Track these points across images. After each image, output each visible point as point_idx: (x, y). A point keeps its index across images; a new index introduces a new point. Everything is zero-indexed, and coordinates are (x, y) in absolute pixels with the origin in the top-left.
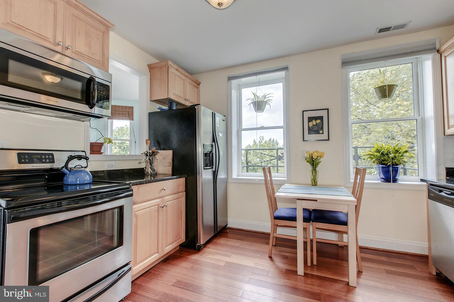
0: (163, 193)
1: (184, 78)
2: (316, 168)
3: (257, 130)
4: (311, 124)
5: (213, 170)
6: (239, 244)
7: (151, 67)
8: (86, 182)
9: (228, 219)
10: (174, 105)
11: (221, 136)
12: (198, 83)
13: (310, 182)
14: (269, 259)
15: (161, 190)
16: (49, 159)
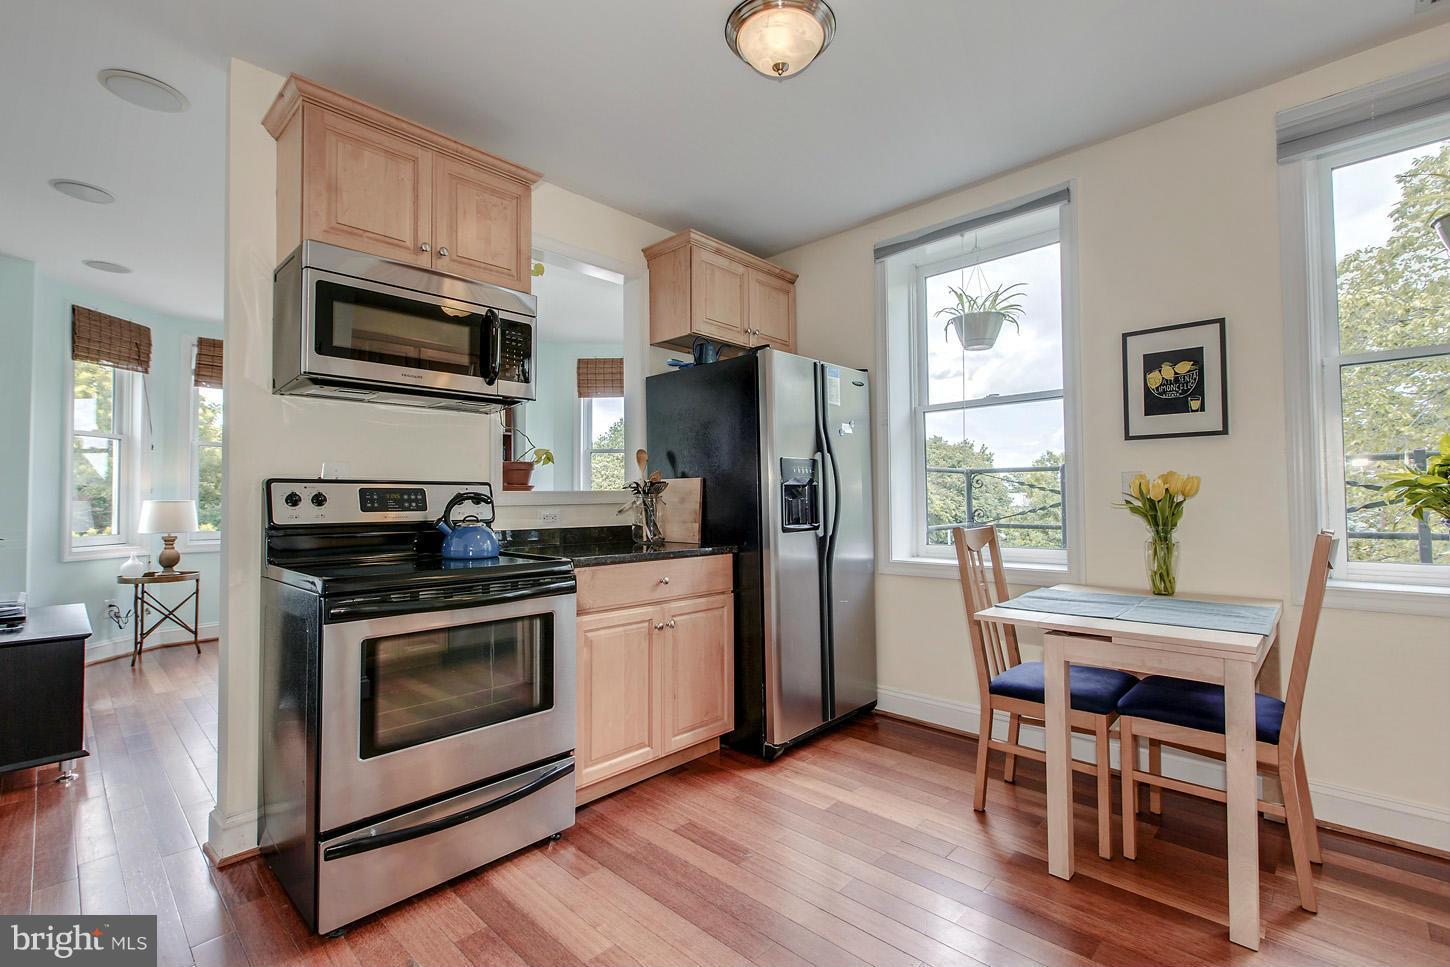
0: (662, 593)
1: (741, 269)
2: (1166, 532)
3: (967, 410)
4: (1155, 379)
5: (817, 535)
6: (893, 763)
7: (651, 254)
8: (485, 554)
9: (879, 686)
10: (711, 353)
11: (850, 431)
12: (789, 276)
13: (1147, 585)
14: (973, 816)
15: (657, 585)
16: (416, 500)
